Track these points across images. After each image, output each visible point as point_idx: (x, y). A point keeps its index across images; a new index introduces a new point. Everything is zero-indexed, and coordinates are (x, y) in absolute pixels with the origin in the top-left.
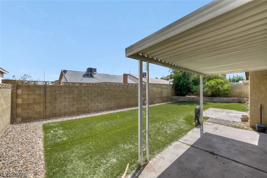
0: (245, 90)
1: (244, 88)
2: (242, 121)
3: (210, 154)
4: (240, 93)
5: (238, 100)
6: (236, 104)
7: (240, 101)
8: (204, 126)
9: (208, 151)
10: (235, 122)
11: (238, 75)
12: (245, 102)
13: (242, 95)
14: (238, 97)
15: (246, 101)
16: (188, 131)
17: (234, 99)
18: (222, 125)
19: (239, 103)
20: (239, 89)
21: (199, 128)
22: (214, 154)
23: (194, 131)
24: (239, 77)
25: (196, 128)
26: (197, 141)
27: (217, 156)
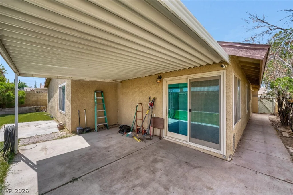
0: (41, 98)
1: (40, 96)
2: (60, 130)
3: (73, 182)
4: (37, 101)
5: (35, 109)
6: (35, 113)
7: (38, 110)
8: (24, 153)
9: (68, 182)
10: (54, 133)
11: (20, 81)
12: (42, 110)
13: (39, 104)
14: (35, 106)
15: (44, 108)
16: (3, 178)
17: (31, 109)
18: (46, 141)
19: (36, 112)
20: (36, 96)
21: (20, 161)
22: (77, 179)
23: (16, 172)
24: (22, 83)
25: (13, 165)
26: (39, 182)
27: (81, 178)
